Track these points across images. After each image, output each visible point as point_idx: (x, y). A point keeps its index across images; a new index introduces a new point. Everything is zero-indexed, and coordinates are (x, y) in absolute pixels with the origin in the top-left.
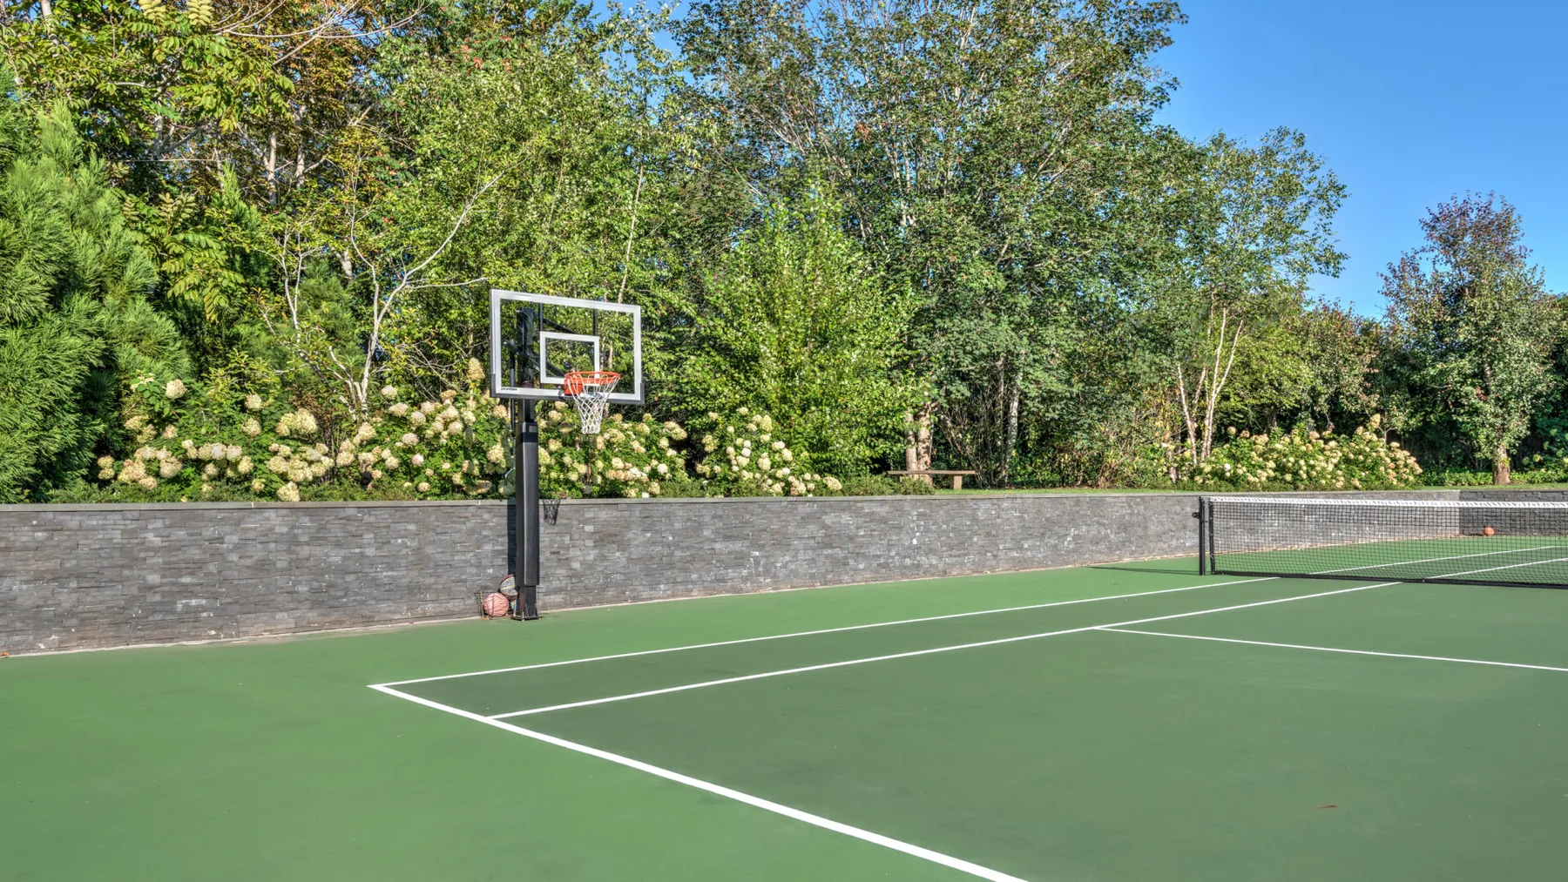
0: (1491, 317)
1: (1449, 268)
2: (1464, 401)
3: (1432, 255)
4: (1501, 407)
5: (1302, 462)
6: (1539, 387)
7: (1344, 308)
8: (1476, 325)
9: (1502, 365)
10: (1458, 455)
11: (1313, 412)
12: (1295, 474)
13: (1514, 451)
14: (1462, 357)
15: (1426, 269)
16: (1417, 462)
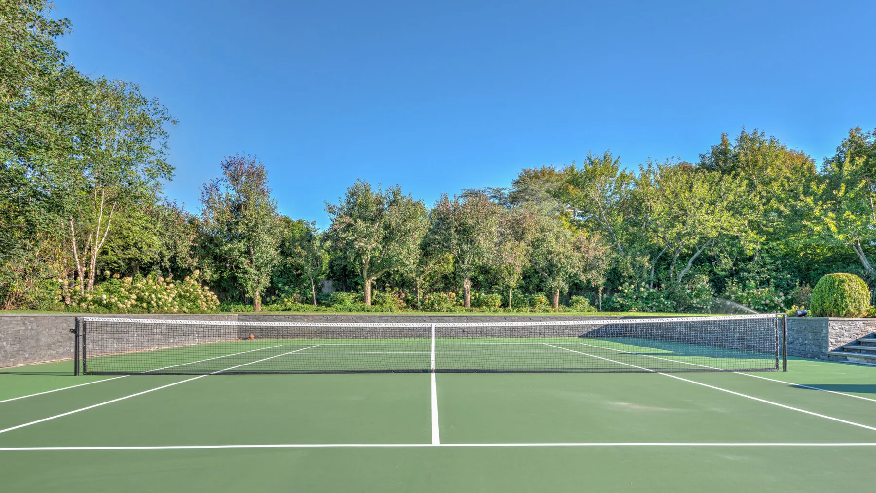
0: (254, 222)
1: (234, 193)
2: (241, 266)
3: (226, 184)
4: (258, 270)
5: (153, 296)
6: (275, 261)
7: (179, 206)
8: (247, 225)
9: (258, 248)
10: (237, 295)
11: (161, 266)
12: (149, 303)
13: (263, 294)
14: (240, 242)
15: (223, 190)
16: (218, 298)
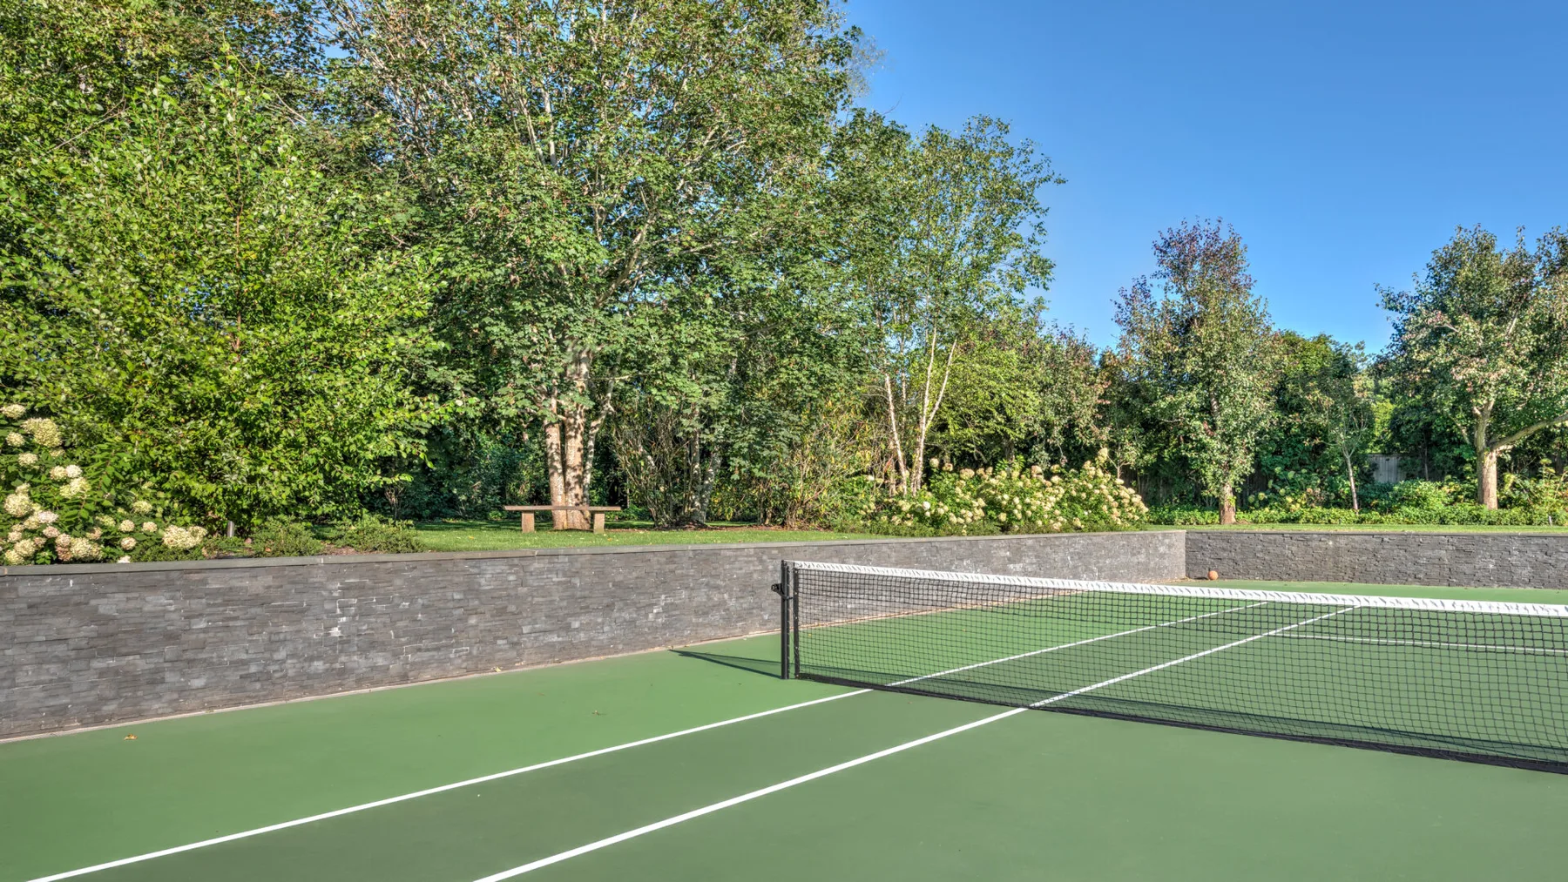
0: (1217, 348)
1: (1179, 297)
2: (1192, 436)
3: (1163, 282)
4: (1228, 443)
6: (1262, 423)
7: (1078, 336)
8: (1203, 355)
9: (1227, 400)
10: (1189, 493)
11: (1047, 445)
12: (1011, 513)
13: (1240, 490)
14: (1190, 390)
15: (1158, 296)
16: (1145, 501)
